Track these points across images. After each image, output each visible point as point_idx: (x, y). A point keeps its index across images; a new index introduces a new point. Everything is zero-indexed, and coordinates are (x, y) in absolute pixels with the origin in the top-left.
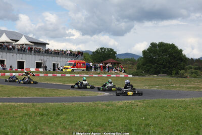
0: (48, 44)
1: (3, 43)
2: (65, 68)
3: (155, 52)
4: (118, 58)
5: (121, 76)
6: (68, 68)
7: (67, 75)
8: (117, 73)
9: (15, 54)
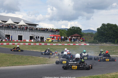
0: (38, 25)
1: (10, 24)
2: (47, 40)
3: (105, 29)
4: (83, 33)
5: (82, 44)
6: (49, 40)
7: (48, 44)
8: (79, 43)
9: (16, 31)
